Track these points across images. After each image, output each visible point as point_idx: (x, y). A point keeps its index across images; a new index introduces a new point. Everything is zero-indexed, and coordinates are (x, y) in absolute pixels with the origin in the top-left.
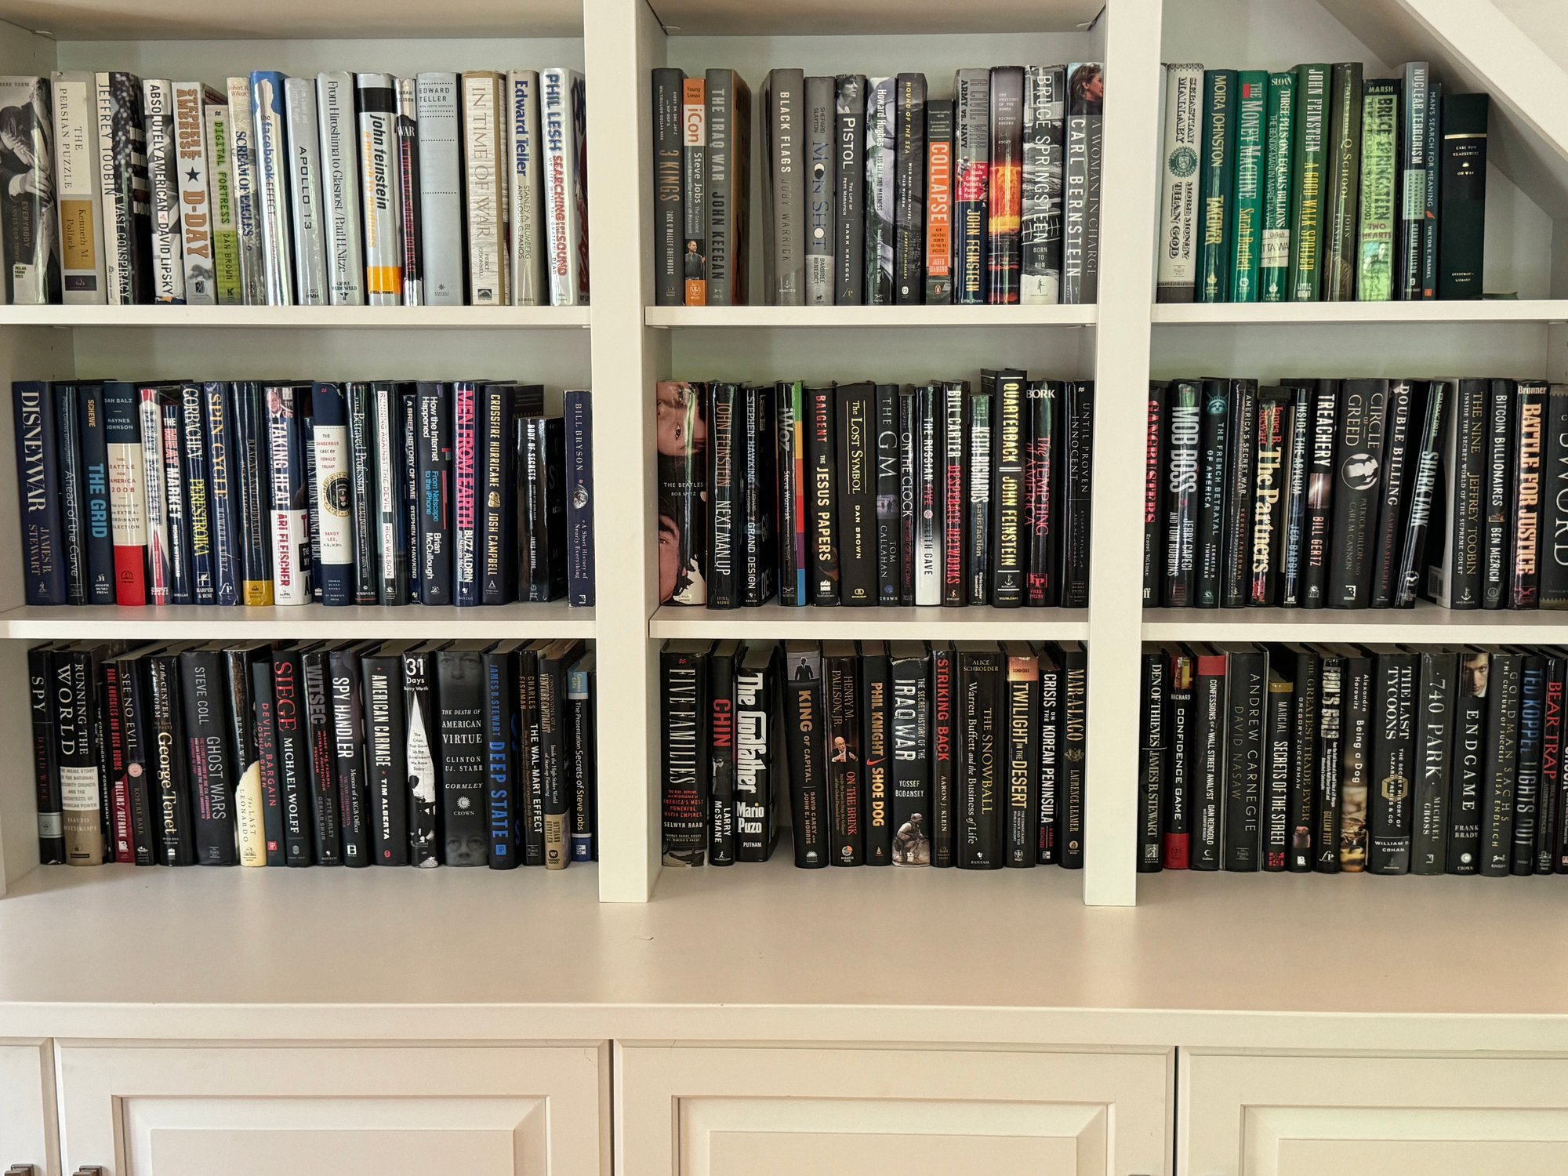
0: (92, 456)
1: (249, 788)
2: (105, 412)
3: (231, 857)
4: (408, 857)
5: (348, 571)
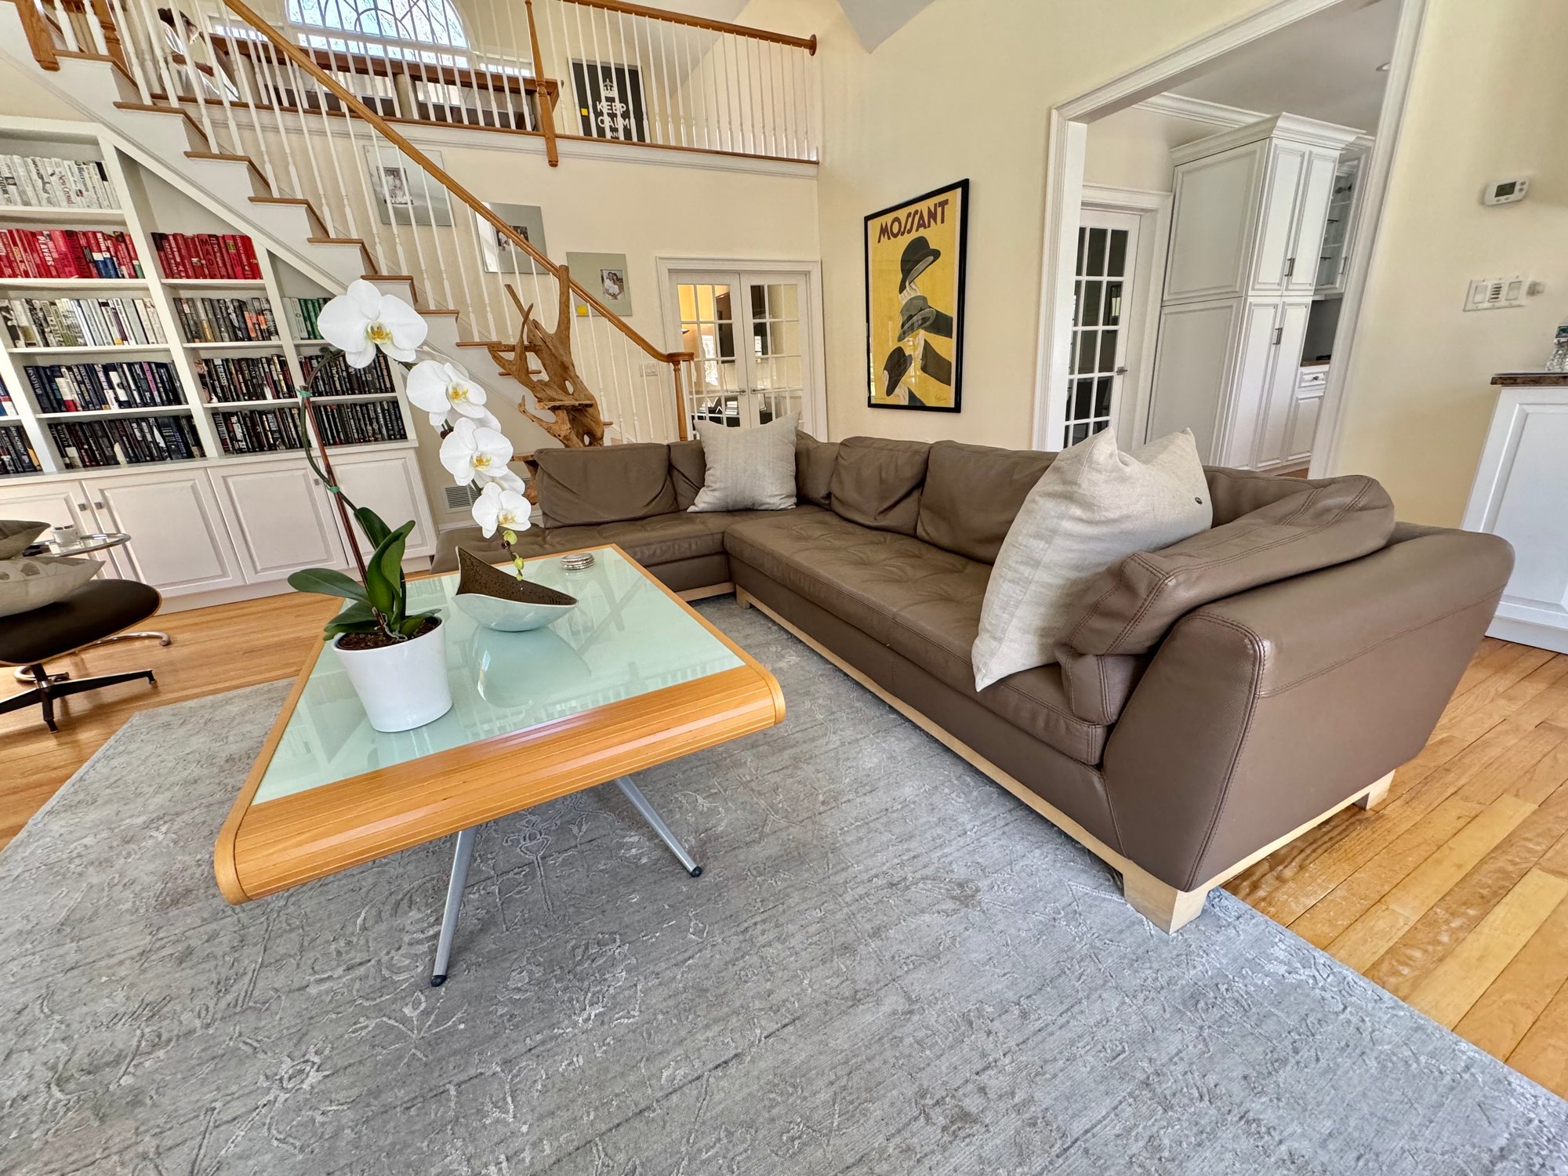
0: (51, 381)
1: (117, 448)
2: (52, 372)
3: (117, 463)
4: (163, 459)
5: (128, 402)
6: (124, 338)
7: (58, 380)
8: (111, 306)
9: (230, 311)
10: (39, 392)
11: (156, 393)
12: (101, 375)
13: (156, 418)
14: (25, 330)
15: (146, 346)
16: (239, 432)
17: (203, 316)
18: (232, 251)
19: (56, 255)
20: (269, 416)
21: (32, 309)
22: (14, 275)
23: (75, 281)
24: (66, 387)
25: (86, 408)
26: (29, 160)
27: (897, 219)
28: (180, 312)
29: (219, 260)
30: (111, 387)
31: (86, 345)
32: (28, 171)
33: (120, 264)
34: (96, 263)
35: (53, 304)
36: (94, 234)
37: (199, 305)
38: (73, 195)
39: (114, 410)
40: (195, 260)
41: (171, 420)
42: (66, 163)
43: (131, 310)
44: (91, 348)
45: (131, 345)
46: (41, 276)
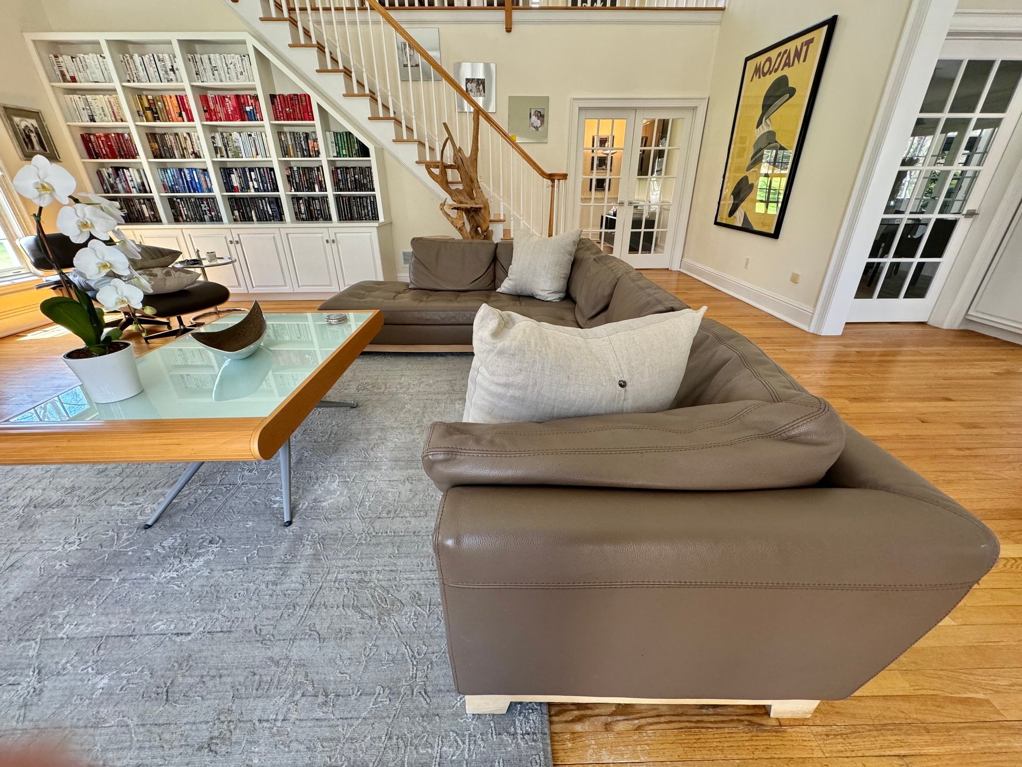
0: (230, 176)
1: (253, 213)
2: (230, 171)
3: (253, 221)
4: (271, 220)
5: (258, 188)
6: (257, 154)
7: (232, 175)
8: (253, 136)
9: (302, 139)
10: (225, 181)
11: (269, 185)
12: (248, 173)
13: (268, 198)
14: (220, 148)
15: (265, 159)
16: (303, 208)
17: (290, 143)
18: (304, 104)
19: (232, 109)
20: (316, 201)
21: (223, 138)
22: (216, 120)
23: (238, 123)
24: (235, 180)
25: (242, 191)
26: (222, 56)
27: (769, 59)
28: (280, 139)
29: (298, 110)
30: (252, 181)
31: (242, 157)
32: (222, 62)
33: (256, 113)
34: (247, 112)
35: (231, 135)
36: (247, 95)
37: (288, 135)
38: (239, 74)
39: (252, 193)
40: (287, 109)
41: (274, 200)
42: (237, 56)
43: (260, 138)
44: (244, 159)
45: (259, 158)
46: (226, 121)
